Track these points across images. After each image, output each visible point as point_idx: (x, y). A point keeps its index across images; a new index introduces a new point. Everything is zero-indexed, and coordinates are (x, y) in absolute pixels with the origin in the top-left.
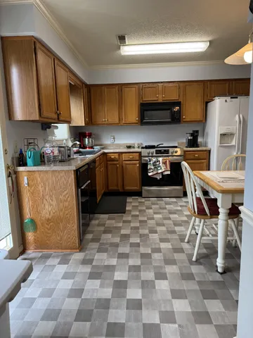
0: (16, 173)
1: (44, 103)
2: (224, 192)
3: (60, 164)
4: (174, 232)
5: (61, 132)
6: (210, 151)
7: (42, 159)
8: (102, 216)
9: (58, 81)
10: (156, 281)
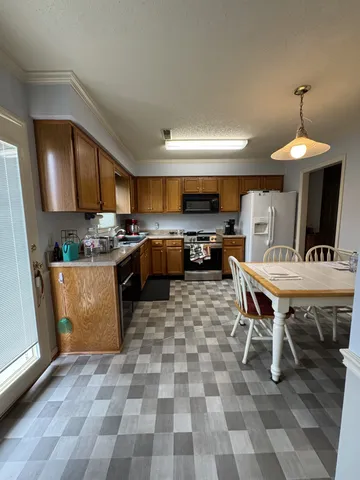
0: (50, 269)
1: (83, 193)
2: (282, 295)
3: (102, 257)
4: (218, 323)
5: (107, 221)
6: (245, 239)
7: (80, 253)
8: (147, 303)
9: (102, 171)
10: (207, 398)
